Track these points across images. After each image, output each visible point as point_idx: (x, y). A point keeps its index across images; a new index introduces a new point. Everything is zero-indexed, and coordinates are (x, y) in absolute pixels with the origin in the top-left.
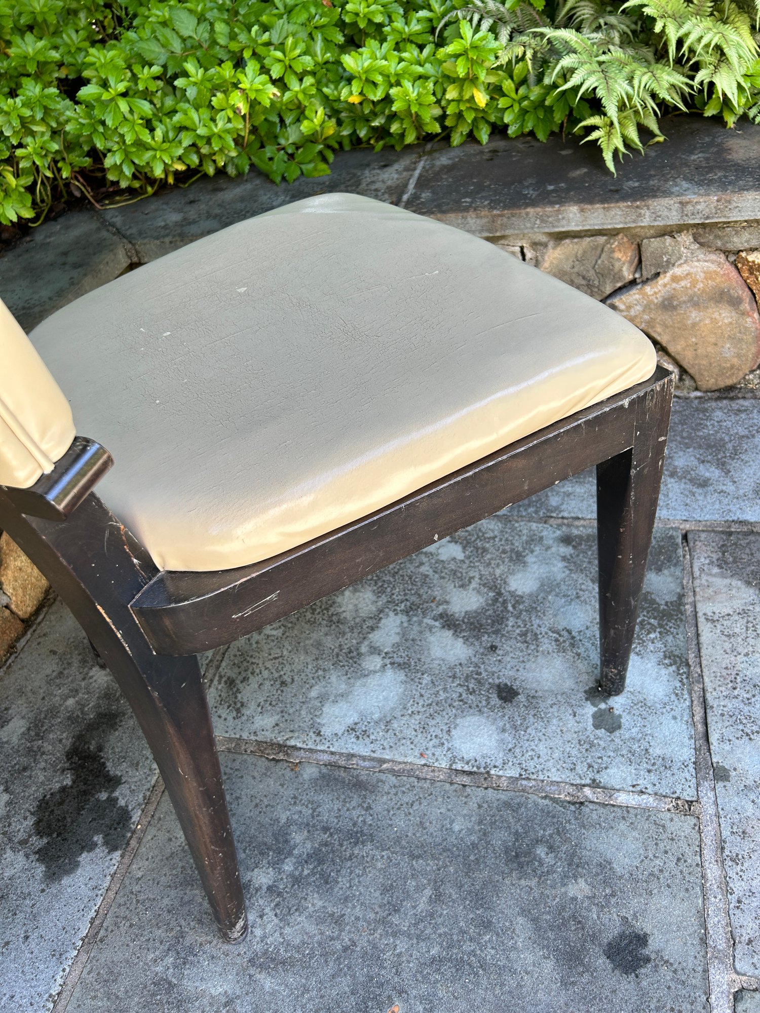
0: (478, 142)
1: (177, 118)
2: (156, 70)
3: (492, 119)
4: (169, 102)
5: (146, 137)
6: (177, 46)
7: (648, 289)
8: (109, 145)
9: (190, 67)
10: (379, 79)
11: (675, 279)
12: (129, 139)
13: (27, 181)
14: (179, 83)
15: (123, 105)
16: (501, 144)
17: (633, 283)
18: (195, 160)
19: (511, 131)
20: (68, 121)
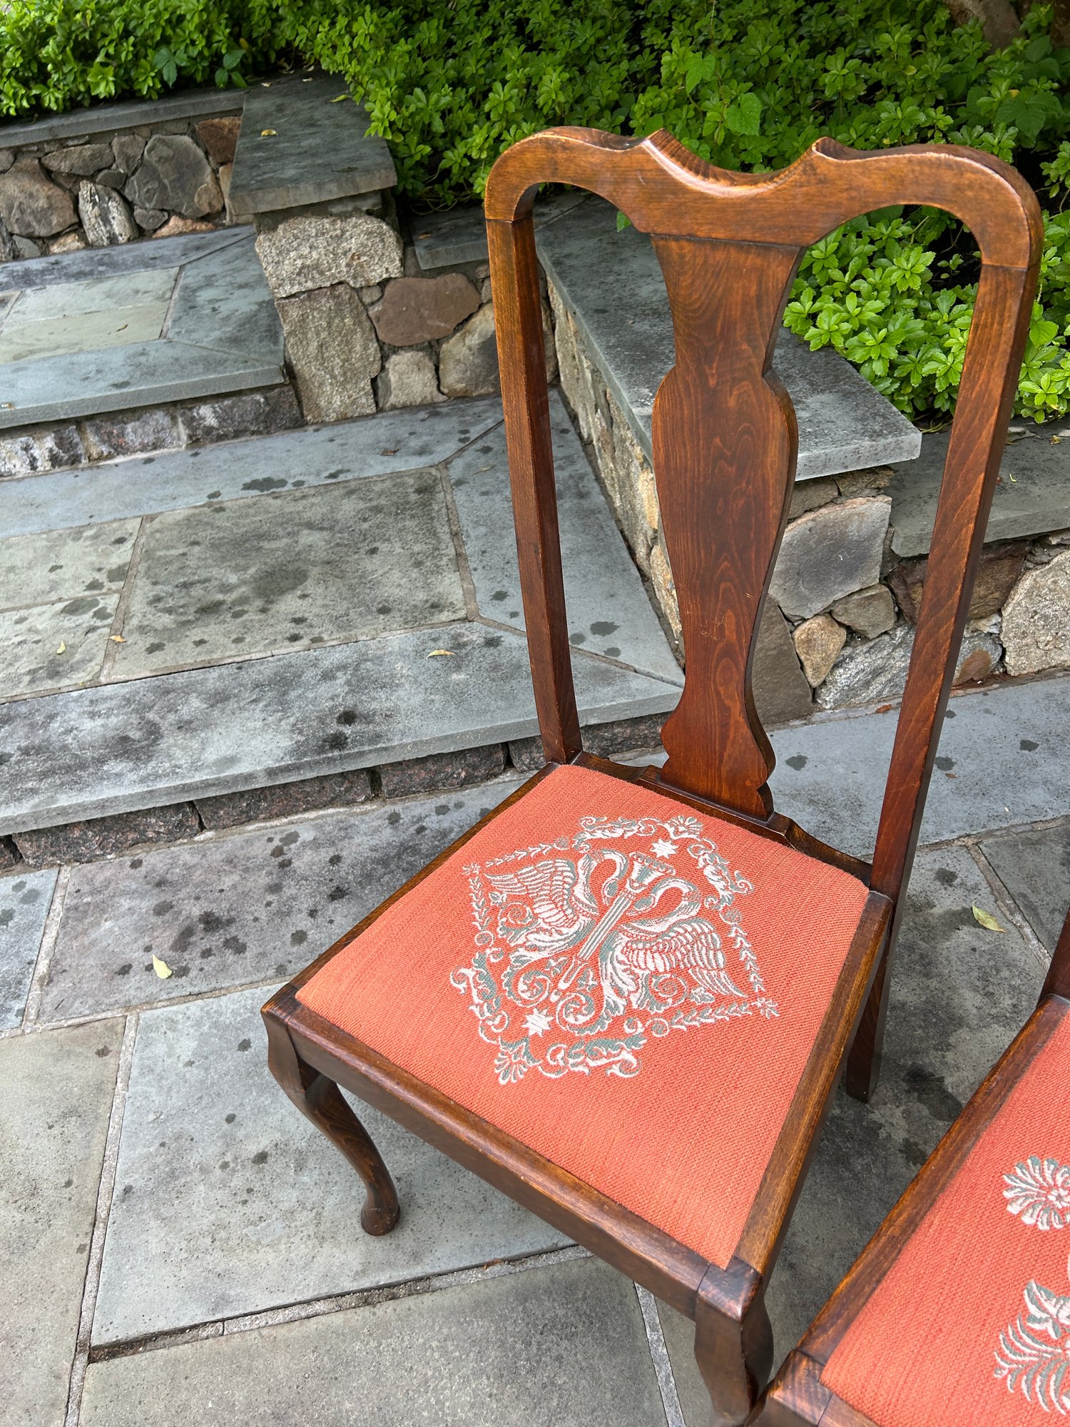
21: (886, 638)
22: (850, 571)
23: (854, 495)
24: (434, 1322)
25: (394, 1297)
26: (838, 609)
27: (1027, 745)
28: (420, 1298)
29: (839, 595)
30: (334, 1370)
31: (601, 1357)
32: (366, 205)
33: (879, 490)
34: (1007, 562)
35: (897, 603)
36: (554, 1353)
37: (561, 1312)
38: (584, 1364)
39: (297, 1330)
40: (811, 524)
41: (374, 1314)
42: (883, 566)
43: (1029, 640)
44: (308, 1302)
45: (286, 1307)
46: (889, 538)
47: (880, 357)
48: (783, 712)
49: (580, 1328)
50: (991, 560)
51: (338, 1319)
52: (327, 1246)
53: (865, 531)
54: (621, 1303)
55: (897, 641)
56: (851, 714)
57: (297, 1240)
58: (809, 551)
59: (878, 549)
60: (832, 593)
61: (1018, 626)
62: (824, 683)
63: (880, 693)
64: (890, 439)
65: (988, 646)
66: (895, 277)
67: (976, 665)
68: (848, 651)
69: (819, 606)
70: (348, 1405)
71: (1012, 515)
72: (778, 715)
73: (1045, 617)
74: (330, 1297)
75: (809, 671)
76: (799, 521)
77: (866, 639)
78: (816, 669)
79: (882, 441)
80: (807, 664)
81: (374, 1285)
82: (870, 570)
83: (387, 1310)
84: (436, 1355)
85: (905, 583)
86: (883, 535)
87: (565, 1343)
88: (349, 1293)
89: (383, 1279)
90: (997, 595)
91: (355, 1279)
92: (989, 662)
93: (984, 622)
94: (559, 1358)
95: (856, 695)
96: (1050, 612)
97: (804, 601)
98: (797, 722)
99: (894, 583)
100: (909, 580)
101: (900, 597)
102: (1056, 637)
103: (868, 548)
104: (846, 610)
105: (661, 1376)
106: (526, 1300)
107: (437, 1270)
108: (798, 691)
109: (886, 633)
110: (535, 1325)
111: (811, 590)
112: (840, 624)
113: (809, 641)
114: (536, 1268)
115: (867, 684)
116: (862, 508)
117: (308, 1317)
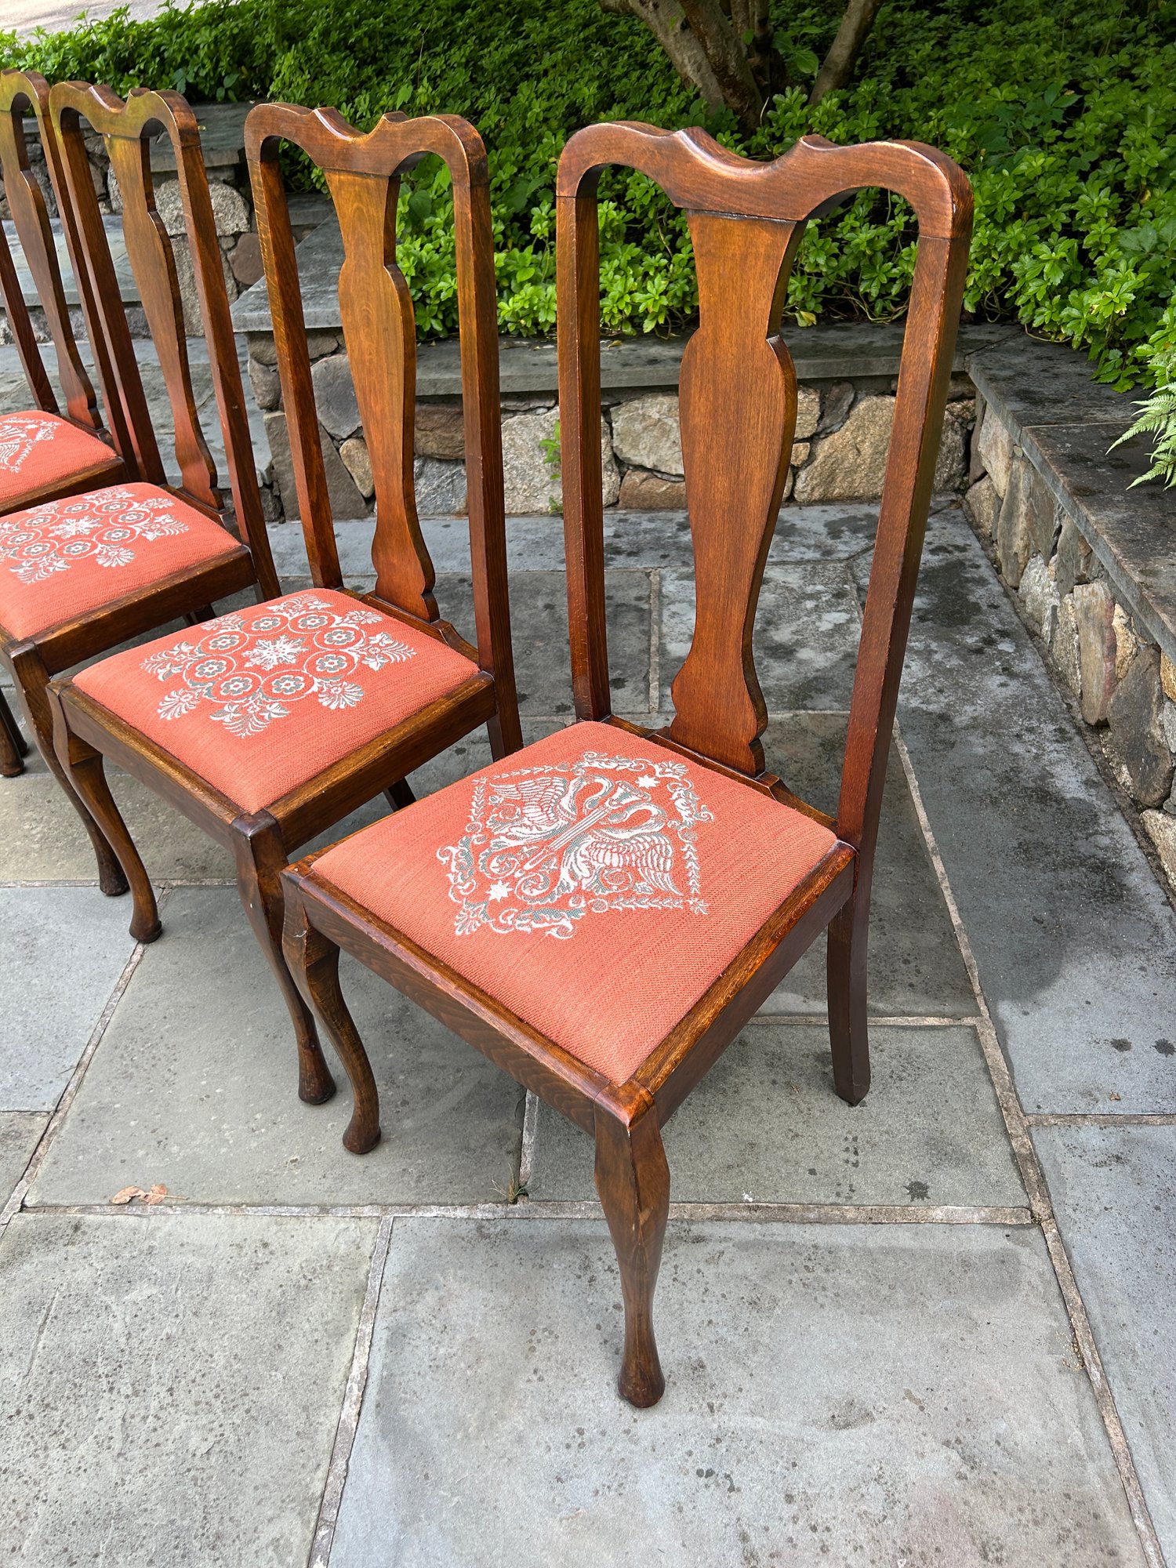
32: (223, 176)
40: (326, 365)
48: (345, 511)
58: (331, 385)
60: (355, 421)
69: (349, 430)
72: (340, 512)
75: (359, 481)
76: (318, 363)
78: (364, 481)
80: (356, 475)
96: (519, 464)
97: (338, 423)
98: (357, 521)
102: (531, 486)
111: (340, 417)
113: (350, 458)
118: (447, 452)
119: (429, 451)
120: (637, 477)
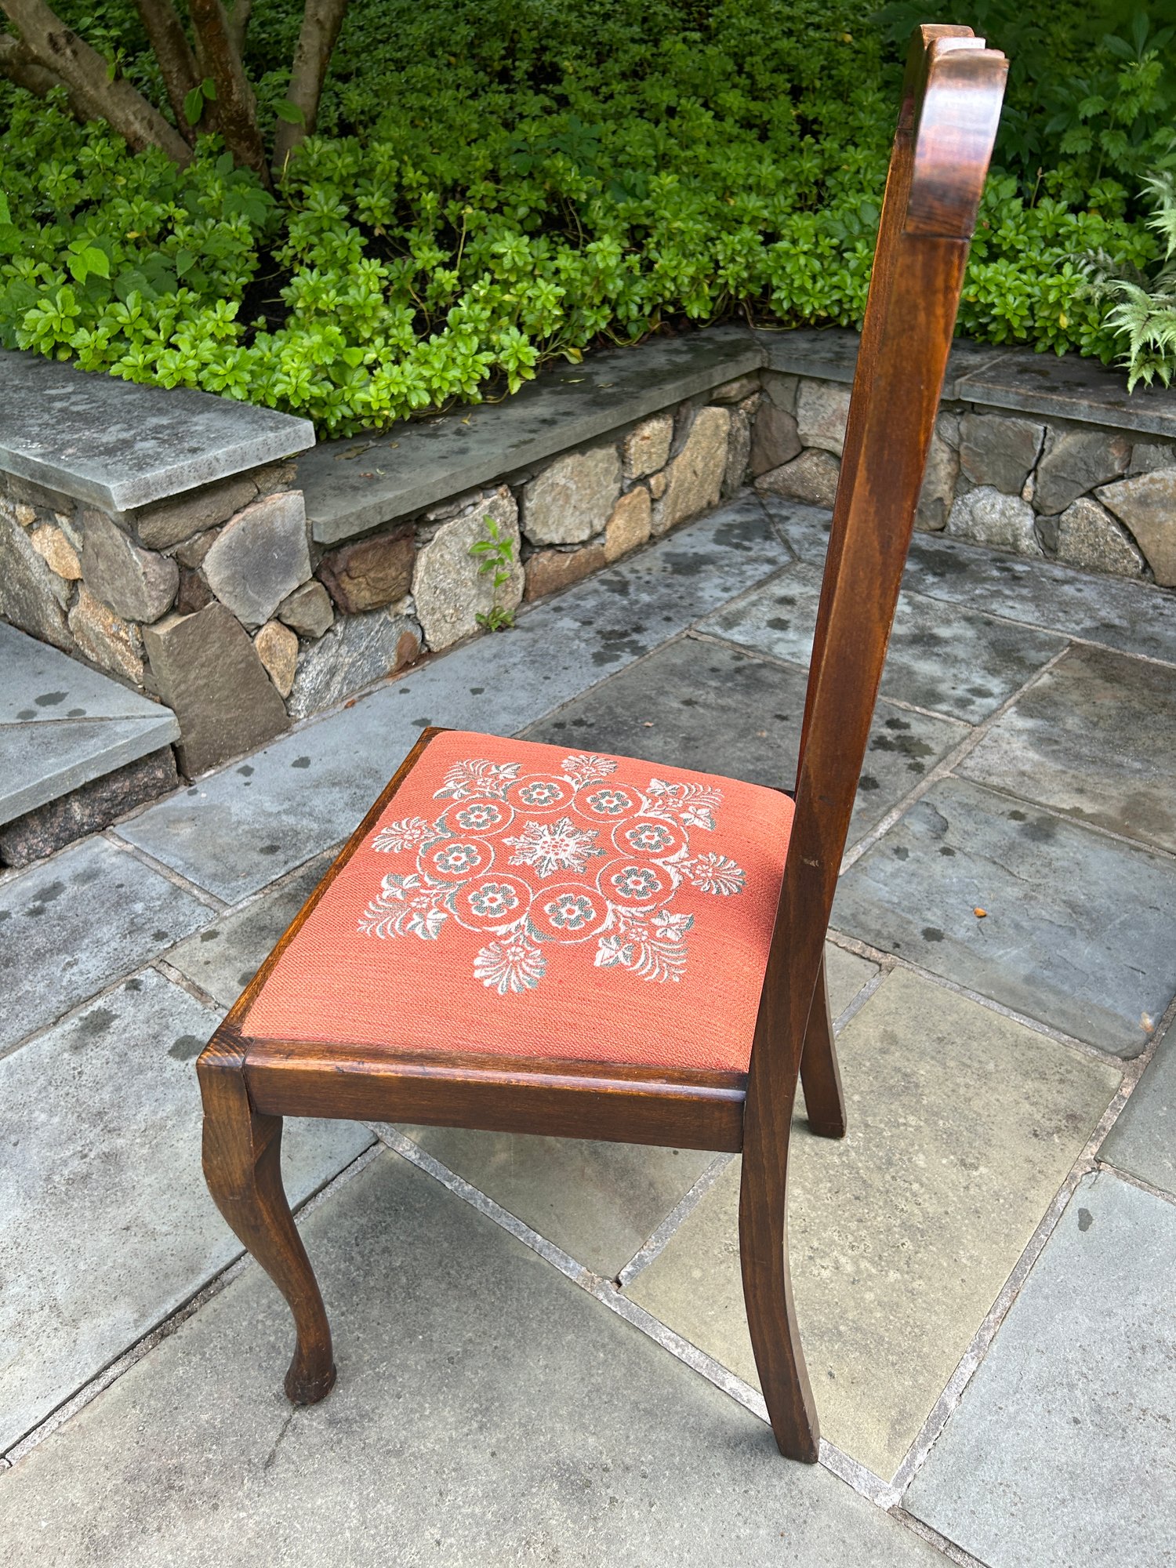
0: (1055, 354)
1: (835, 279)
2: (835, 241)
3: (1073, 339)
4: (835, 266)
5: (809, 285)
6: (856, 228)
7: (1131, 484)
8: (781, 284)
9: (859, 246)
10: (993, 289)
11: (1152, 481)
12: (796, 284)
13: (715, 293)
14: (846, 255)
15: (802, 260)
16: (1072, 359)
17: (1121, 477)
18: (836, 310)
19: (1083, 351)
20: (760, 261)
21: (330, 635)
22: (287, 570)
23: (271, 491)
24: (247, 1302)
25: (190, 1314)
26: (285, 611)
27: (475, 691)
28: (220, 1297)
29: (284, 595)
30: (169, 1403)
31: (420, 1226)
33: (291, 486)
34: (403, 542)
35: (331, 597)
36: (378, 1249)
37: (363, 1221)
38: (410, 1239)
39: (101, 1405)
40: (242, 524)
41: (180, 1337)
42: (312, 561)
43: (438, 616)
44: (97, 1376)
45: (72, 1397)
46: (310, 530)
47: (236, 382)
48: (266, 730)
49: (389, 1220)
50: (391, 542)
51: (144, 1365)
52: (85, 1326)
53: (289, 526)
54: (411, 1182)
55: (340, 637)
56: (325, 716)
57: (43, 1340)
58: (247, 553)
59: (303, 543)
60: (277, 594)
61: (427, 603)
62: (291, 694)
63: (340, 691)
64: (288, 430)
65: (410, 627)
66: (210, 327)
67: (407, 646)
68: (302, 657)
69: (269, 609)
70: (205, 1417)
71: (398, 493)
72: (262, 734)
73: (443, 591)
74: (118, 1358)
75: (277, 681)
76: (231, 523)
77: (314, 640)
78: (282, 678)
79: (283, 432)
80: (273, 673)
81: (162, 1317)
82: (302, 564)
83: (189, 1328)
84: (269, 1323)
85: (333, 574)
86: (304, 528)
87: (383, 1238)
88: (138, 1342)
89: (170, 1306)
90: (404, 574)
91: (137, 1327)
92: (415, 642)
93: (400, 605)
94: (386, 1250)
95: (322, 699)
96: (444, 585)
97: (255, 606)
98: (281, 736)
99: (324, 575)
100: (336, 570)
101: (333, 589)
102: (456, 610)
103: (296, 543)
104: (292, 610)
105: (479, 1205)
106: (326, 1233)
107: (222, 1265)
108: (273, 704)
109: (328, 630)
110: (348, 1244)
111: (258, 593)
112: (291, 628)
113: (270, 648)
114: (319, 1208)
115: (328, 684)
116: (280, 503)
117: (106, 1387)
118: (381, 598)
119: (361, 606)
120: (544, 559)
